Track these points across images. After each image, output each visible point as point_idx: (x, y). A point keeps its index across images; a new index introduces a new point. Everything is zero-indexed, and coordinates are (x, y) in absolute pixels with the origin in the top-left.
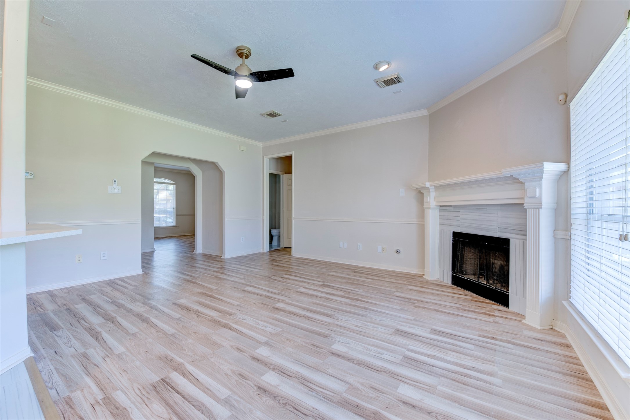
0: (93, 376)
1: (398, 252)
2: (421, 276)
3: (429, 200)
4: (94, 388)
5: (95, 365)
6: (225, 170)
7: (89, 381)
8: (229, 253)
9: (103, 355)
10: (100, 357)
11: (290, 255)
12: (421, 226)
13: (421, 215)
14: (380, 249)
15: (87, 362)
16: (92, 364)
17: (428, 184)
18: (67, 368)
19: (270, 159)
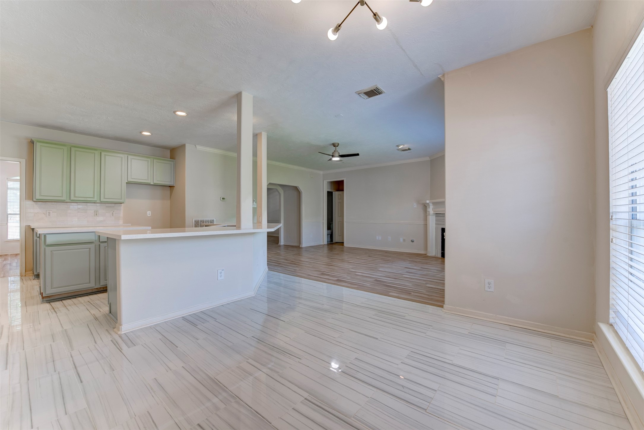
1: (412, 241)
2: (426, 254)
3: (429, 210)
6: (302, 191)
8: (304, 245)
11: (343, 246)
12: (426, 225)
13: (426, 219)
14: (401, 240)
17: (428, 202)
19: (328, 182)
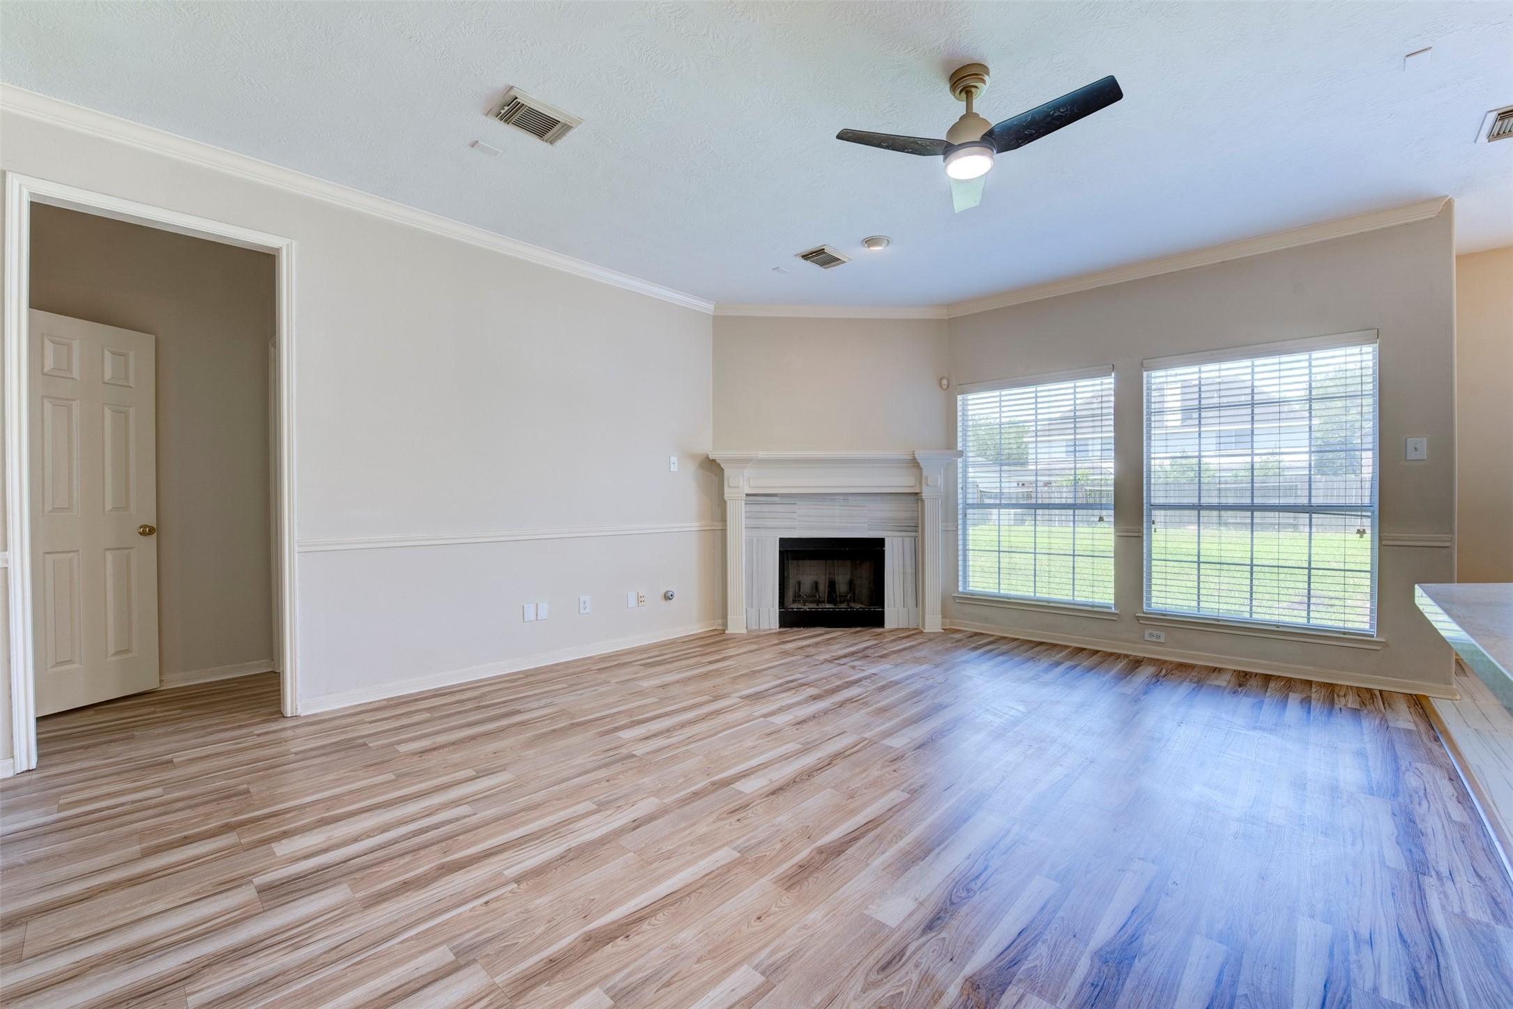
0: (1424, 922)
1: (668, 597)
4: (1434, 901)
5: (1404, 941)
7: (1440, 921)
9: (1366, 949)
10: (1376, 952)
14: (632, 600)
15: (1423, 968)
16: (1411, 949)
18: (1489, 993)
